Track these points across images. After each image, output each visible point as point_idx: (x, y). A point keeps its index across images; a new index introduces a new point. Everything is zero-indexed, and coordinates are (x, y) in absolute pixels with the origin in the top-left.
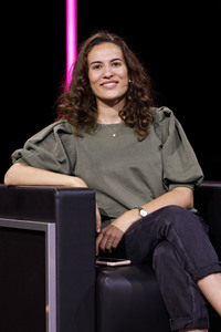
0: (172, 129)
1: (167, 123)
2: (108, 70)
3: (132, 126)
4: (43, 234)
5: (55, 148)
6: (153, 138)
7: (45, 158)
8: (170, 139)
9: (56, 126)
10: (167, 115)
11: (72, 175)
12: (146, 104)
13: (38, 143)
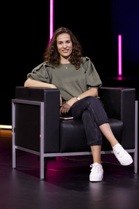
0: (89, 66)
1: (87, 63)
3: (74, 64)
4: (39, 107)
5: (44, 72)
6: (82, 69)
7: (40, 76)
8: (89, 69)
9: (44, 64)
10: (87, 60)
11: (50, 83)
12: (80, 56)
13: (37, 70)
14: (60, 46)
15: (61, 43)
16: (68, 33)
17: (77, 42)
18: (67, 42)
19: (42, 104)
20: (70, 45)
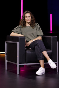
0: (38, 27)
1: (37, 26)
2: (28, 18)
3: (31, 26)
5: (19, 30)
6: (35, 28)
7: (17, 31)
9: (19, 26)
10: (37, 25)
11: (22, 34)
12: (34, 23)
13: (16, 29)
14: (26, 18)
15: (27, 17)
16: (30, 13)
17: (34, 17)
18: (29, 17)
19: (18, 43)
20: (30, 18)
